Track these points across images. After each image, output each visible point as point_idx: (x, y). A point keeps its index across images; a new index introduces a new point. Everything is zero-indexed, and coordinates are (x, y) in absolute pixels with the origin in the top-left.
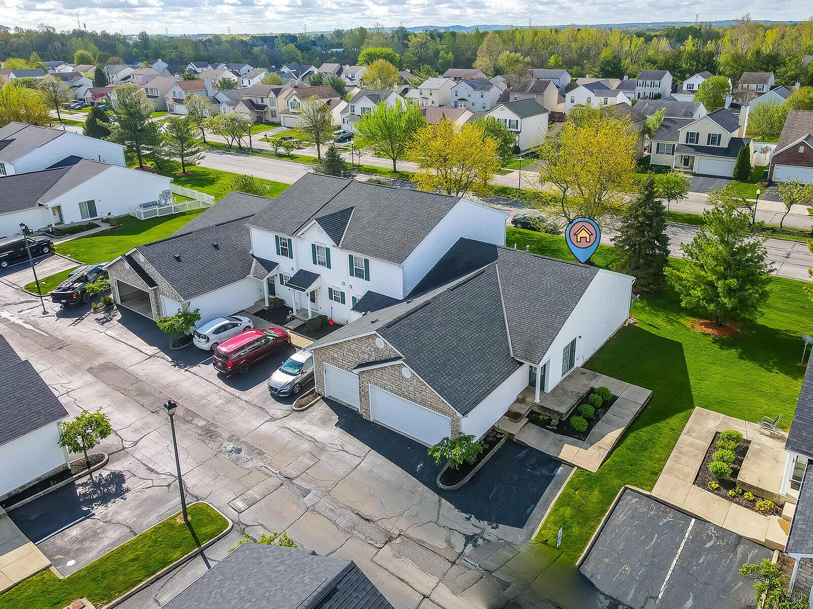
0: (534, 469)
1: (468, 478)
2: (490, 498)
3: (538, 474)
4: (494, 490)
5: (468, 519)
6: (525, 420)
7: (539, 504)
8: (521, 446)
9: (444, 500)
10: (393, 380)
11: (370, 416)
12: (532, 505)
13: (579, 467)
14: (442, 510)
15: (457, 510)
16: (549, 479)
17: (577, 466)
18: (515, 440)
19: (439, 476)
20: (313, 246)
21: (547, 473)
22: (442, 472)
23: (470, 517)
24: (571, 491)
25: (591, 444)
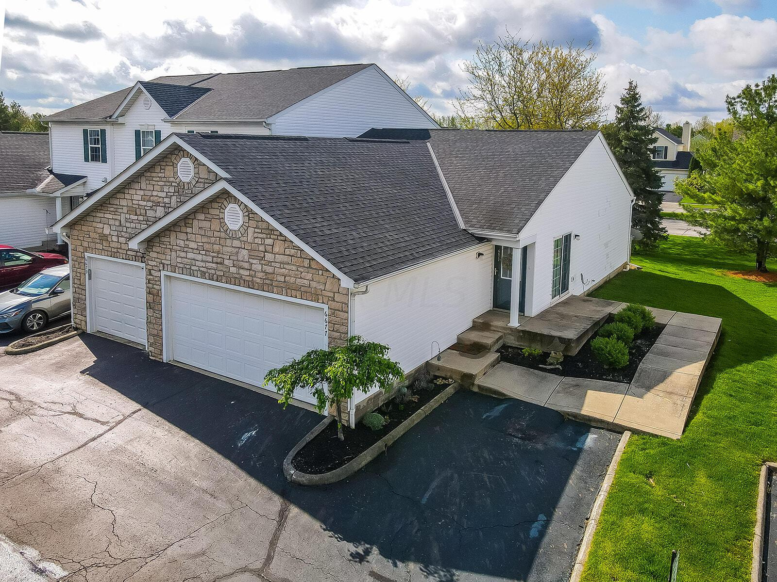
0: (527, 438)
1: (366, 457)
2: (424, 501)
3: (540, 446)
4: (434, 484)
5: (360, 558)
6: (493, 356)
7: (558, 513)
8: (493, 398)
9: (294, 510)
10: (207, 246)
11: (162, 351)
12: (542, 517)
13: (634, 432)
14: (284, 534)
15: (331, 533)
16: (571, 457)
17: (629, 429)
18: (475, 389)
19: (292, 453)
20: (137, 133)
21: (560, 445)
22: (302, 444)
23: (367, 552)
24: (633, 478)
25: (649, 388)
